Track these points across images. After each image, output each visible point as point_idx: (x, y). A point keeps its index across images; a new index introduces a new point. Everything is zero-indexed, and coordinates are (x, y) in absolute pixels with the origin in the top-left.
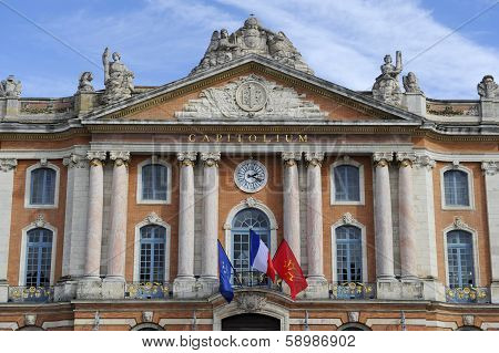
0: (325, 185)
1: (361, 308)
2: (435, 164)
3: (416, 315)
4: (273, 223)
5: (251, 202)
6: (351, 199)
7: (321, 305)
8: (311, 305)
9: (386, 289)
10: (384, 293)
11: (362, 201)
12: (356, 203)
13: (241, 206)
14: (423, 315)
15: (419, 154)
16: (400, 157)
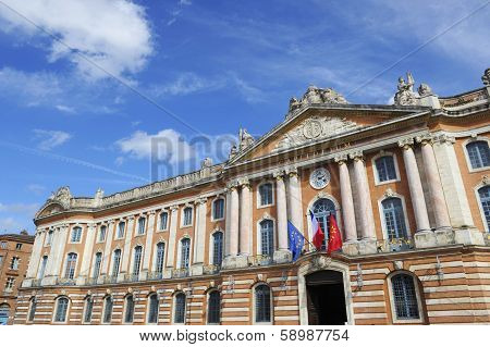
0: (370, 174)
1: (403, 258)
2: (454, 141)
3: (452, 258)
4: (337, 206)
5: (321, 195)
6: (390, 178)
7: (372, 259)
8: (364, 260)
9: (422, 239)
10: (422, 243)
11: (399, 179)
12: (394, 181)
13: (315, 199)
14: (457, 258)
15: (438, 135)
16: (419, 140)
